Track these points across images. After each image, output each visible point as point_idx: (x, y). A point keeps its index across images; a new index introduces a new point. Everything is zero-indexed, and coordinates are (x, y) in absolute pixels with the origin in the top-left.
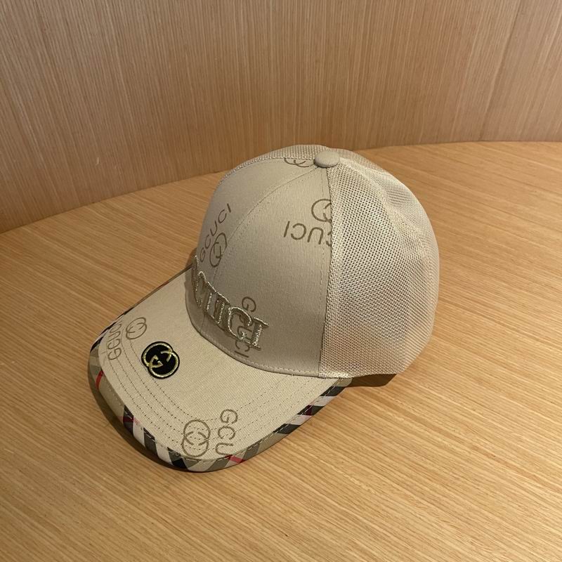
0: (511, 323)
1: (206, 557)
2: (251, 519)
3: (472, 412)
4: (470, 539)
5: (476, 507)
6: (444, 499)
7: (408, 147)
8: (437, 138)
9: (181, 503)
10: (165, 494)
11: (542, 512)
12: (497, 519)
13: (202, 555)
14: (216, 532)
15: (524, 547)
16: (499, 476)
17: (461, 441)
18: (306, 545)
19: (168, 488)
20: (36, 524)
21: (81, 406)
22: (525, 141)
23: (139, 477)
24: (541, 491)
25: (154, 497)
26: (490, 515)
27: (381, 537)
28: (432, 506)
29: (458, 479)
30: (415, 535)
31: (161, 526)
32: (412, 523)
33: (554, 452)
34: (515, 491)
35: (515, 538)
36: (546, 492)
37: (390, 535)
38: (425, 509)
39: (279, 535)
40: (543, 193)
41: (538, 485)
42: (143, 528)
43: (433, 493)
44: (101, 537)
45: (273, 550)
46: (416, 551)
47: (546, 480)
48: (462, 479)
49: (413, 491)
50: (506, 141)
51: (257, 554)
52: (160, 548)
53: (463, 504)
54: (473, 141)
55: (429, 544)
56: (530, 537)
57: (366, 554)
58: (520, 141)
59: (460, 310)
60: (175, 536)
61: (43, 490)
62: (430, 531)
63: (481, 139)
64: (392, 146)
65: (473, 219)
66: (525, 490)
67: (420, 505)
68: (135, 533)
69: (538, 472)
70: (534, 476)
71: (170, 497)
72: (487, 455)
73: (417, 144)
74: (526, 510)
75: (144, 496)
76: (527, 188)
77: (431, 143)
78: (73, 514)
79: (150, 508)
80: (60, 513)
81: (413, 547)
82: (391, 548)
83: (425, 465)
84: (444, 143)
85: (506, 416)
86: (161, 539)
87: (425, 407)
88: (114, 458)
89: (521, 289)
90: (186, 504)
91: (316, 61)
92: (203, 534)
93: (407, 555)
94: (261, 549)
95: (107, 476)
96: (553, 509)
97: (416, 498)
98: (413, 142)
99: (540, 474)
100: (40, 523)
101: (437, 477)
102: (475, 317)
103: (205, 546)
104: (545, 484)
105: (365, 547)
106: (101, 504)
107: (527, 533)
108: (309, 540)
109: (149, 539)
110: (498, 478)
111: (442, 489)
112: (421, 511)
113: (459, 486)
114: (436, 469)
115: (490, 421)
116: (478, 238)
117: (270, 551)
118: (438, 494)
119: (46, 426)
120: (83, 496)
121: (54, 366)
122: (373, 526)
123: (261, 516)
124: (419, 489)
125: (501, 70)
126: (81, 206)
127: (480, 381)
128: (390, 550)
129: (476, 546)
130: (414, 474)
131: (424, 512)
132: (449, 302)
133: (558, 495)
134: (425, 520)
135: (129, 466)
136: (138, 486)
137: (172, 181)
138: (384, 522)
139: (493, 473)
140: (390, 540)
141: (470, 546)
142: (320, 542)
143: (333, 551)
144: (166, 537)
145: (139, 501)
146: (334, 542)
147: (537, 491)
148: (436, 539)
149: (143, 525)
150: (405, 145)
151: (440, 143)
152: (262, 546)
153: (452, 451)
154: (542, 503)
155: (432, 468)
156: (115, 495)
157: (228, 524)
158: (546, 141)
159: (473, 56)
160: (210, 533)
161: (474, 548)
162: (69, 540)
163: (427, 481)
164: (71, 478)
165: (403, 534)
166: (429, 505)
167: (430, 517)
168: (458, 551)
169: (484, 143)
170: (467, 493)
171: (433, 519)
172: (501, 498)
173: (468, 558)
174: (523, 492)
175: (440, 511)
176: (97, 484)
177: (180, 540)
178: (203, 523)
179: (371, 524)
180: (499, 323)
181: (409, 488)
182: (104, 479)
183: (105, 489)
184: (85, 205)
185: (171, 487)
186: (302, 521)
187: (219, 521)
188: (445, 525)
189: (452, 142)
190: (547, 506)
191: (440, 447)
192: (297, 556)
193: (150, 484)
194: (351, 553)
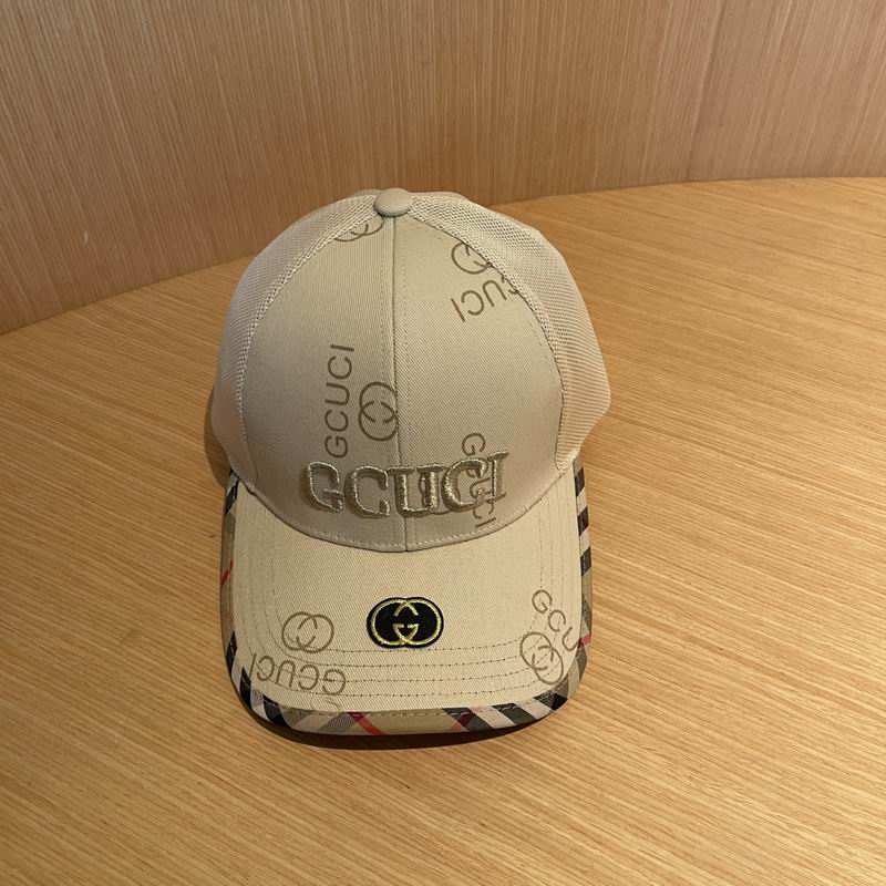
0: (741, 452)
1: (286, 828)
2: (352, 766)
3: (687, 586)
4: (688, 772)
5: (694, 725)
6: (648, 717)
7: (575, 197)
8: (621, 179)
9: (242, 751)
10: (217, 738)
11: (793, 725)
12: (727, 739)
13: (279, 825)
14: (300, 790)
15: (768, 779)
16: (727, 677)
17: (669, 630)
18: (439, 800)
19: (221, 729)
20: (16, 797)
21: (79, 615)
22: (757, 178)
23: (175, 716)
24: (793, 696)
25: (202, 745)
26: (717, 735)
27: (554, 779)
28: (629, 728)
29: (668, 687)
30: (604, 772)
31: (212, 786)
32: (598, 754)
33: (810, 637)
34: (753, 697)
35: (754, 765)
36: (800, 696)
37: (566, 775)
38: (617, 734)
39: (395, 788)
40: (785, 255)
41: (788, 687)
42: (184, 792)
43: (631, 709)
44: (119, 810)
45: (389, 810)
46: (606, 795)
47: (799, 678)
48: (673, 686)
49: (600, 709)
50: (725, 180)
51: (365, 818)
52: (214, 819)
53: (676, 723)
54: (676, 182)
55: (626, 784)
56: (778, 763)
57: (530, 805)
58: (748, 179)
59: (664, 438)
60: (235, 800)
61: (23, 745)
62: (626, 765)
63: (688, 180)
64: (551, 194)
65: (679, 299)
66: (767, 695)
67: (611, 728)
68: (171, 799)
69: (788, 668)
70: (782, 674)
71: (224, 742)
72: (709, 648)
73: (591, 191)
74: (771, 724)
75: (184, 743)
76: (762, 248)
77: (611, 189)
78: (75, 779)
79: (194, 761)
80: (52, 778)
81: (603, 790)
82: (569, 794)
83: (616, 669)
84: (632, 186)
85: (738, 589)
86: (213, 805)
87: (613, 583)
88: (134, 690)
89: (755, 400)
90: (251, 751)
91: (423, 64)
92: (278, 794)
93: (593, 802)
94: (371, 809)
95: (125, 718)
96: (811, 720)
97: (604, 718)
98: (584, 189)
99: (790, 671)
100: (21, 796)
101: (635, 686)
102: (687, 446)
103: (285, 813)
104: (798, 685)
105: (531, 796)
106: (118, 761)
107: (773, 757)
108: (442, 791)
109: (195, 806)
110: (727, 681)
111: (644, 702)
112: (611, 736)
113: (669, 696)
114: (633, 674)
115: (713, 598)
116: (688, 329)
117: (383, 812)
118: (639, 710)
119: (24, 649)
120: (89, 751)
121: (32, 557)
122: (541, 763)
123: (367, 761)
124: (608, 705)
125: (711, 67)
126: (65, 311)
127: (696, 540)
128: (566, 796)
129: (698, 782)
130: (600, 683)
131: (616, 738)
132: (645, 426)
133: (819, 699)
134: (619, 749)
135: (160, 701)
136: (175, 730)
137: (208, 266)
138: (557, 757)
139: (719, 674)
140: (565, 782)
141: (688, 782)
142: (461, 792)
143: (480, 805)
144: (221, 803)
145: (176, 751)
146: (482, 792)
147: (787, 695)
148: (638, 776)
149: (183, 787)
150: (570, 193)
151: (626, 187)
152: (370, 805)
153: (657, 646)
154: (794, 712)
155: (627, 673)
156: (138, 746)
157: (316, 776)
158: (786, 177)
159: (667, 47)
160: (291, 793)
161: (694, 785)
162: (68, 816)
163: (620, 691)
164: (68, 725)
165: (585, 771)
166: (625, 726)
167: (627, 745)
168: (667, 790)
169: (693, 184)
170: (683, 707)
171: (630, 747)
172: (733, 710)
173: (686, 800)
174: (767, 699)
175: (641, 734)
176: (110, 731)
177: (243, 805)
178: (279, 778)
179: (536, 761)
180: (724, 453)
181: (595, 706)
182: (121, 722)
183: (121, 737)
184: (70, 310)
185: (227, 727)
186: (432, 765)
187: (302, 773)
188: (649, 755)
189: (644, 185)
190: (800, 715)
191: (638, 641)
192: (425, 815)
193: (195, 726)
194: (507, 805)
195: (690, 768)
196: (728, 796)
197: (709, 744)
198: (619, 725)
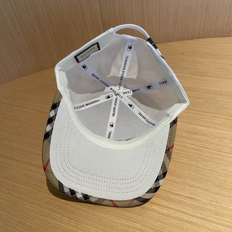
195: (75, 220)
196: (84, 227)
197: (81, 212)
198: (57, 210)
